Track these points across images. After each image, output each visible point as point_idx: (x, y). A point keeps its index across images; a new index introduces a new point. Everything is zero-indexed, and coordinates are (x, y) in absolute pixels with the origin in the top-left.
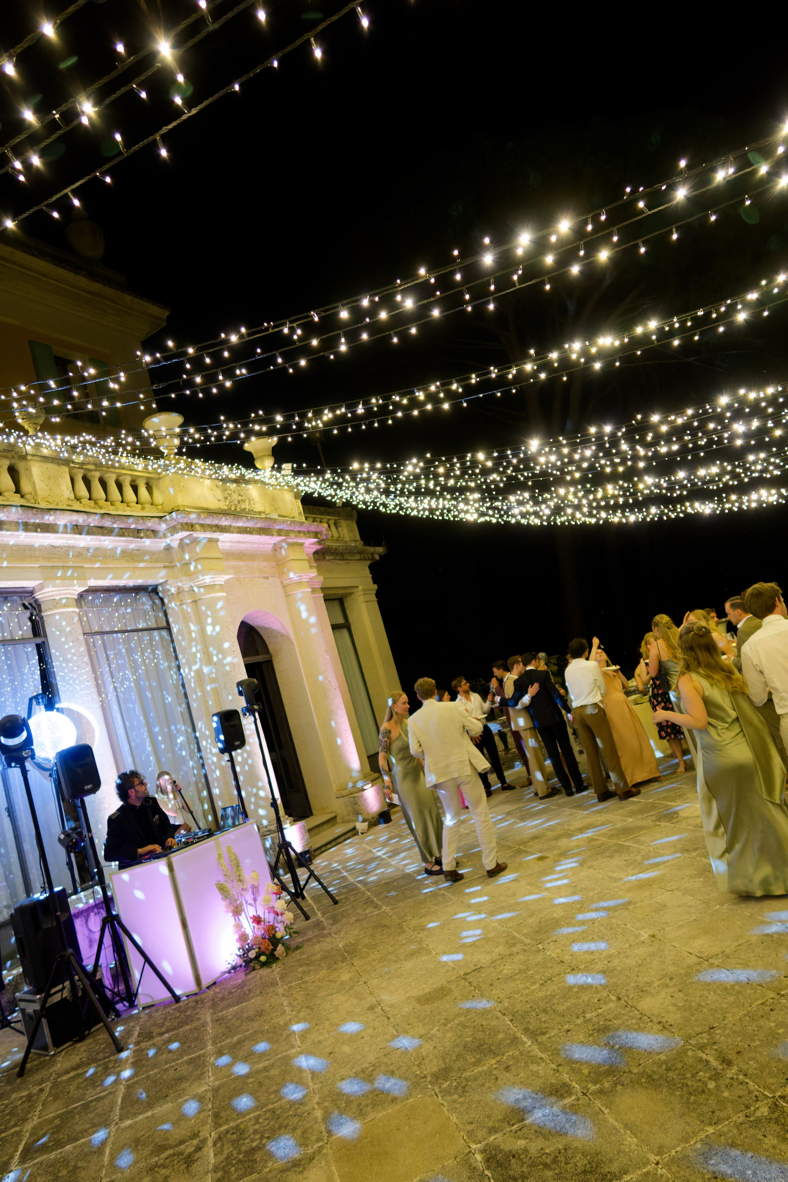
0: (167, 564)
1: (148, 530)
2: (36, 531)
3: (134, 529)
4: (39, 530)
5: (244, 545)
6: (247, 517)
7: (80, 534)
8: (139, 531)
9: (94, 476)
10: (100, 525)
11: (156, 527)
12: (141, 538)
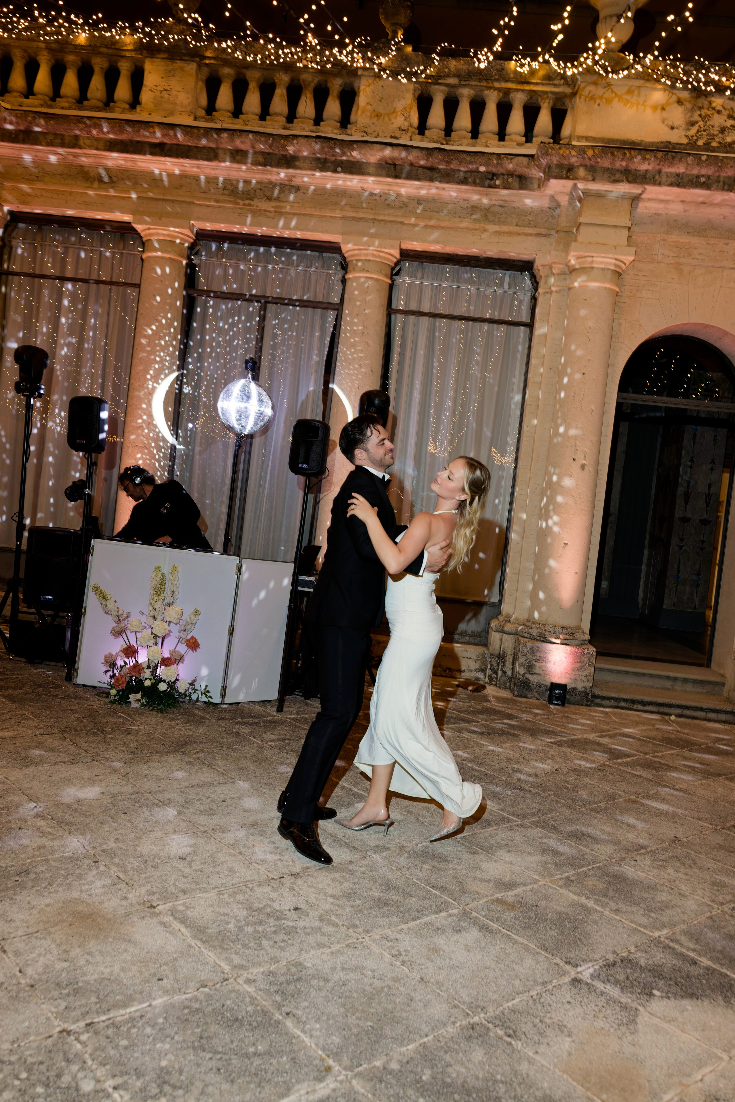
0: (543, 231)
1: (511, 174)
2: (335, 171)
3: (487, 172)
4: (339, 169)
5: (717, 210)
6: (698, 157)
7: (396, 177)
8: (494, 176)
9: (462, 95)
10: (429, 165)
11: (526, 171)
12: (496, 187)
